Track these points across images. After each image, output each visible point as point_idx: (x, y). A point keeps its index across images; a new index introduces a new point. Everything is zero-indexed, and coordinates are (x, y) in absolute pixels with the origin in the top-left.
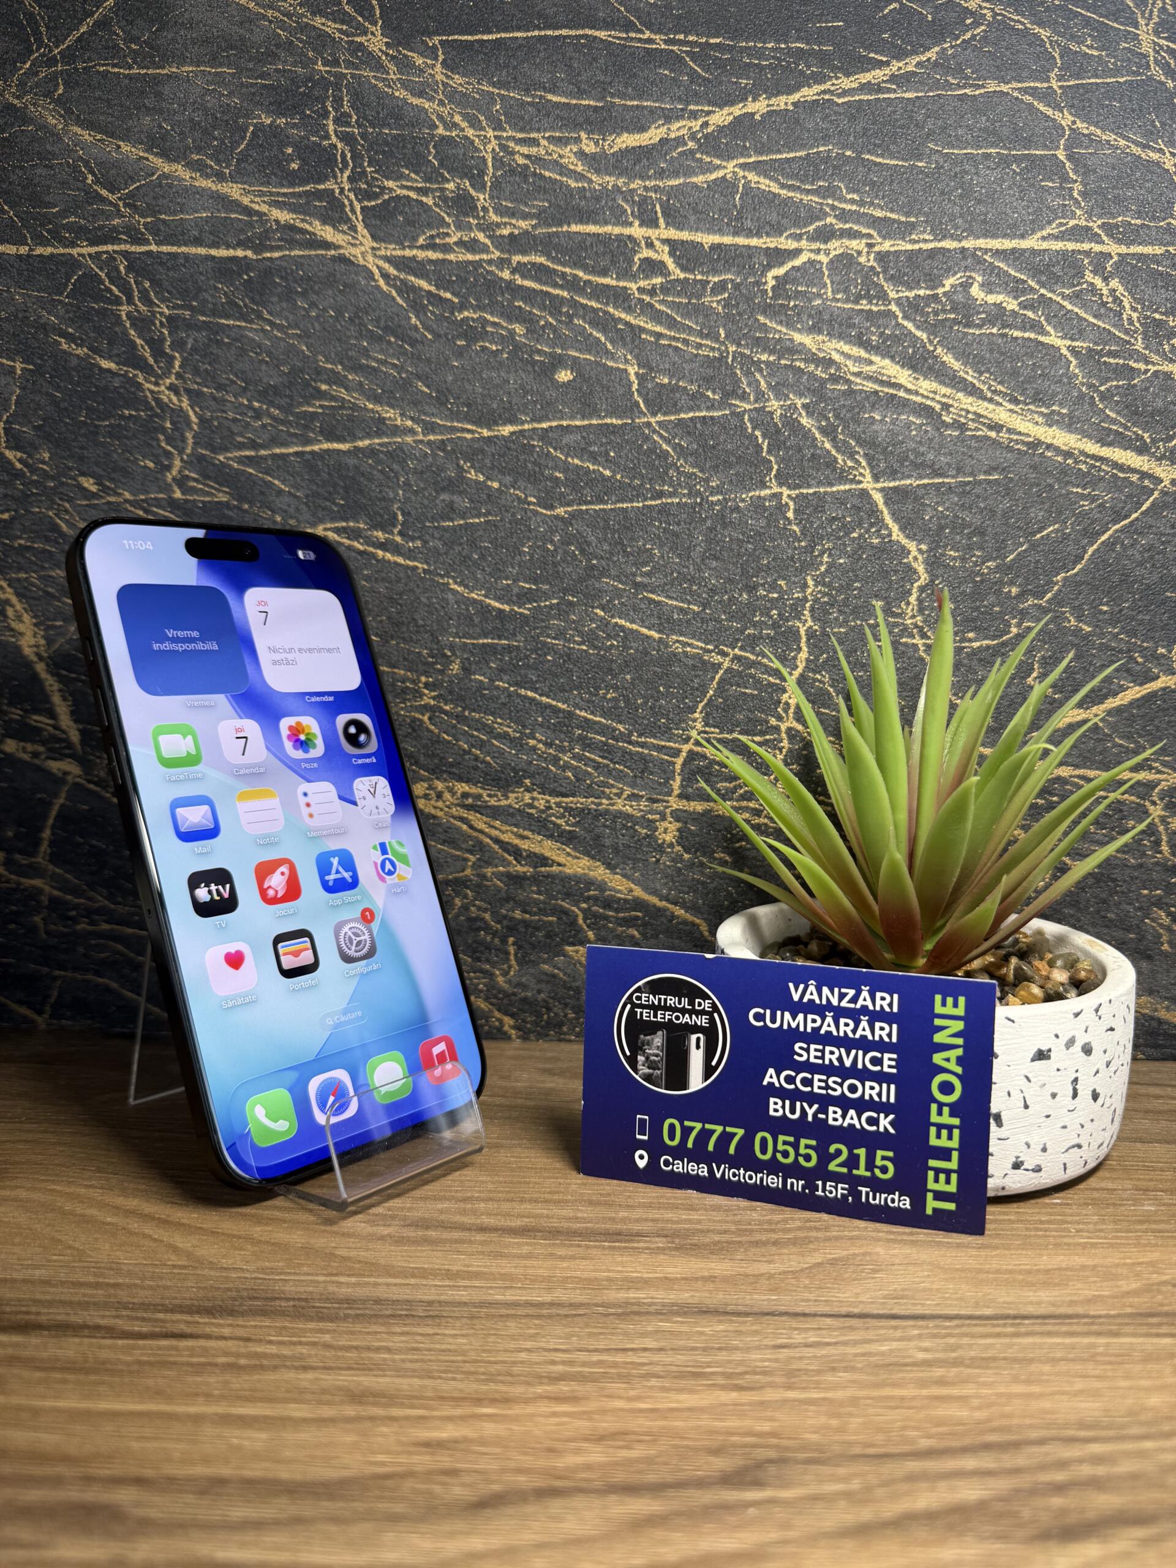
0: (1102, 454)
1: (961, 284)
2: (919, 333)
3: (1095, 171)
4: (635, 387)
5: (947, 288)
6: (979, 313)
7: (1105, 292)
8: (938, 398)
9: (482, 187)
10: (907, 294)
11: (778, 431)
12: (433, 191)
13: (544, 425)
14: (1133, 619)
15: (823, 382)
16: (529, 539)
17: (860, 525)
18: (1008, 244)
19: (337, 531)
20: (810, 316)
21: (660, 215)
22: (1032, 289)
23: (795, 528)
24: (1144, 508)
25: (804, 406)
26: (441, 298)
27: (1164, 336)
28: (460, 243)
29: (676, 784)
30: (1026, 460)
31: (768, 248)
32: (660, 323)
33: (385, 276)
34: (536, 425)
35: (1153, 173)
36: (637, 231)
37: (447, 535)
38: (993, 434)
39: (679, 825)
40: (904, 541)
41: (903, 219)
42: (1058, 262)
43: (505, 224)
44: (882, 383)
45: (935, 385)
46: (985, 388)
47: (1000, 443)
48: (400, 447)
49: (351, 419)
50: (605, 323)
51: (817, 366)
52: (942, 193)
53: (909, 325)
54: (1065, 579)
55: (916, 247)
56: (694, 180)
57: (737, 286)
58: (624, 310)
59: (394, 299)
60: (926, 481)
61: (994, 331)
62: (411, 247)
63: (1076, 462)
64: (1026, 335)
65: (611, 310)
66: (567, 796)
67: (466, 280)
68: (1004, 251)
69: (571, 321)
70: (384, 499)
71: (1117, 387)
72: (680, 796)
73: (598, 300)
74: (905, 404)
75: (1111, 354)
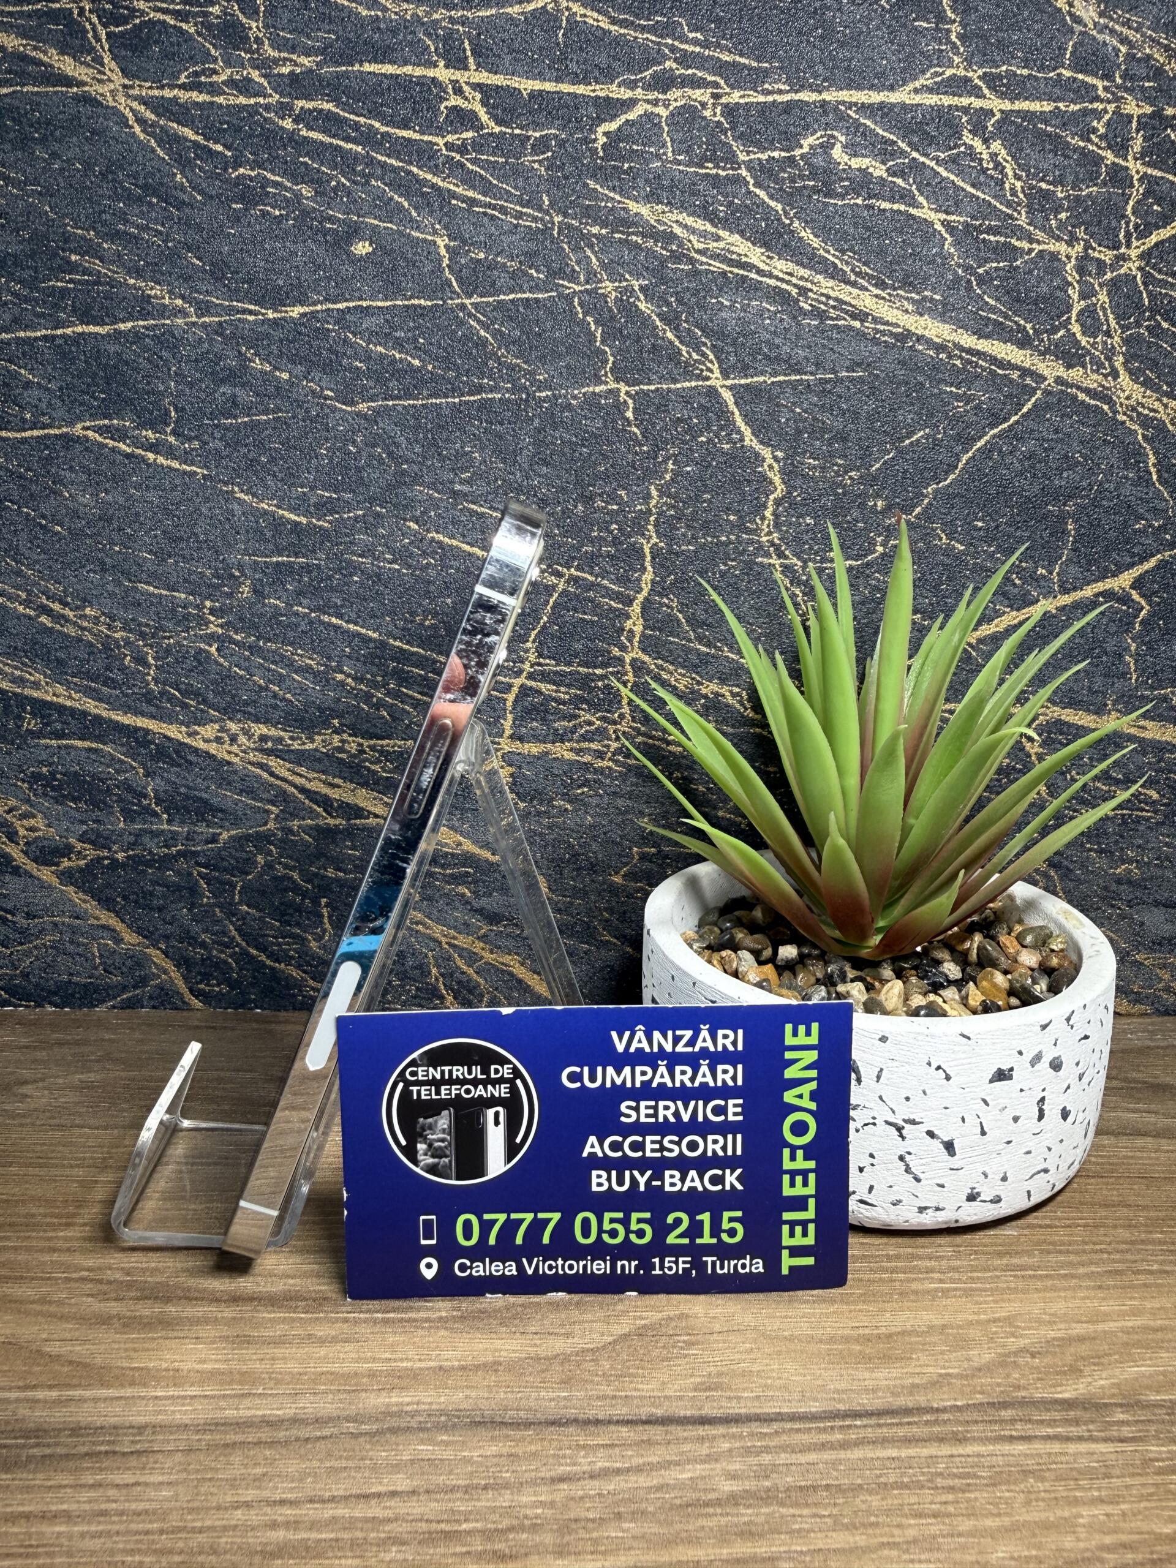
0: (979, 347)
1: (822, 146)
2: (773, 204)
3: (977, 10)
4: (446, 261)
5: (806, 150)
6: (842, 180)
7: (985, 156)
8: (794, 280)
9: (254, 13)
10: (759, 155)
11: (613, 318)
12: (196, 15)
13: (340, 306)
14: (1009, 537)
15: (663, 262)
16: (327, 440)
17: (708, 428)
18: (876, 97)
19: (98, 430)
20: (647, 181)
21: (469, 53)
22: (902, 152)
23: (635, 430)
24: (1025, 410)
25: (641, 288)
26: (210, 150)
27: (1051, 209)
28: (231, 82)
29: (508, 723)
30: (894, 354)
31: (598, 97)
32: (473, 187)
33: (141, 121)
34: (331, 306)
35: (1042, 12)
36: (442, 73)
37: (230, 435)
38: (857, 324)
39: (511, 770)
40: (758, 447)
41: (755, 64)
42: (933, 120)
43: (285, 59)
44: (731, 262)
45: (791, 266)
46: (847, 269)
47: (864, 335)
48: (169, 330)
49: (108, 297)
50: (409, 186)
51: (656, 241)
52: (800, 33)
53: (762, 194)
54: (936, 491)
55: (770, 98)
56: (509, 10)
57: (562, 144)
58: (430, 171)
59: (153, 151)
60: (781, 378)
61: (859, 201)
62: (172, 87)
63: (950, 357)
64: (896, 207)
65: (415, 170)
66: (383, 738)
67: (239, 130)
68: (871, 105)
69: (368, 182)
70: (152, 392)
71: (997, 269)
72: (511, 737)
73: (398, 158)
74: (757, 287)
75: (990, 230)
